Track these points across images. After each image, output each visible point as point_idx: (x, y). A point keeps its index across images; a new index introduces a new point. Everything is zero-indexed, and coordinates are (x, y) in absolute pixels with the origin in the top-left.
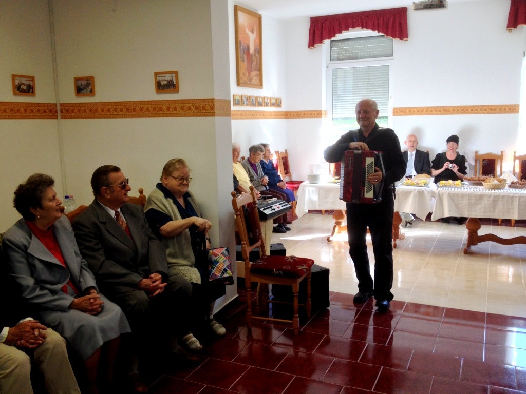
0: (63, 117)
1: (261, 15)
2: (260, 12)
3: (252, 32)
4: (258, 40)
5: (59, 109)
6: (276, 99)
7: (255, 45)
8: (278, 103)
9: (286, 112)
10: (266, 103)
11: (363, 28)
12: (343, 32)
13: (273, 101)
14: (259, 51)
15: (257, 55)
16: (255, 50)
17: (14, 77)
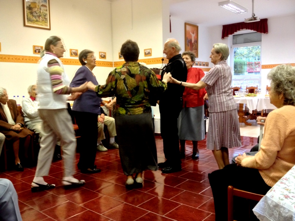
0: (115, 66)
2: (198, 25)
3: (193, 33)
4: (196, 37)
5: (113, 64)
6: (206, 63)
7: (195, 39)
11: (246, 29)
12: (237, 31)
14: (197, 41)
15: (196, 43)
17: (100, 52)
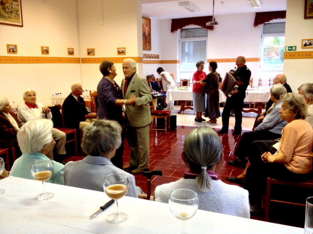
0: (82, 63)
1: (150, 19)
2: (150, 18)
3: (147, 26)
4: (149, 30)
5: (81, 60)
6: (157, 55)
7: (148, 32)
8: (157, 57)
9: (161, 61)
10: (153, 57)
11: (194, 24)
12: (186, 26)
13: (156, 56)
16: (148, 34)
17: (68, 49)
